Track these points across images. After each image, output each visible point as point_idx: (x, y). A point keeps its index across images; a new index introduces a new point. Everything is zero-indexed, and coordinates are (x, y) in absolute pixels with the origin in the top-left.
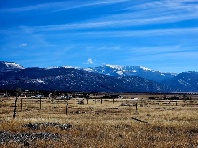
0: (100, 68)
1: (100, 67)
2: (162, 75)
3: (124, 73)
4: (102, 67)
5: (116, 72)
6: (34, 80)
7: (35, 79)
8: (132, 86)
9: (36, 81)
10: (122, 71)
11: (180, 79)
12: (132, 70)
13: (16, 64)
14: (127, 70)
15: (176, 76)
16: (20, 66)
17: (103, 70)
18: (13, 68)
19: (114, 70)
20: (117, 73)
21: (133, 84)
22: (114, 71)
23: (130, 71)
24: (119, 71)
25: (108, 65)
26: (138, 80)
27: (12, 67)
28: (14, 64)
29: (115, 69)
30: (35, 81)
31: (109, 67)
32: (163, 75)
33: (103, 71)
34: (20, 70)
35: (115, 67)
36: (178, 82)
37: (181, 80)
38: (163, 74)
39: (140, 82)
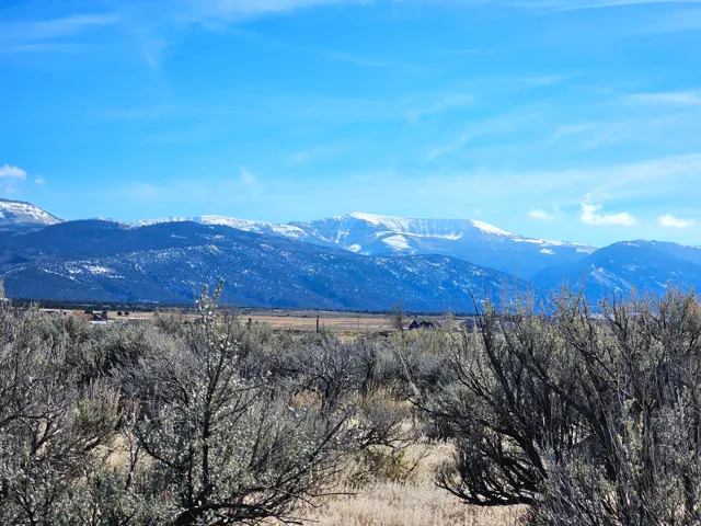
0: (330, 226)
1: (331, 220)
2: (543, 251)
3: (411, 242)
4: (338, 222)
5: (384, 240)
6: (74, 265)
7: (78, 259)
8: (421, 290)
9: (82, 268)
10: (405, 236)
11: (597, 267)
12: (443, 233)
13: (31, 208)
14: (425, 233)
15: (590, 253)
16: (45, 215)
17: (340, 233)
18: (17, 221)
19: (378, 231)
20: (386, 244)
21: (429, 281)
22: (378, 234)
23: (435, 235)
24: (395, 234)
25: (359, 216)
26: (445, 270)
27: (15, 217)
28: (25, 206)
29: (382, 227)
30: (80, 267)
31: (364, 222)
32: (548, 252)
33: (342, 236)
34: (37, 230)
35: (383, 222)
36: (592, 278)
37: (601, 270)
38: (548, 248)
39: (452, 276)
